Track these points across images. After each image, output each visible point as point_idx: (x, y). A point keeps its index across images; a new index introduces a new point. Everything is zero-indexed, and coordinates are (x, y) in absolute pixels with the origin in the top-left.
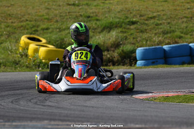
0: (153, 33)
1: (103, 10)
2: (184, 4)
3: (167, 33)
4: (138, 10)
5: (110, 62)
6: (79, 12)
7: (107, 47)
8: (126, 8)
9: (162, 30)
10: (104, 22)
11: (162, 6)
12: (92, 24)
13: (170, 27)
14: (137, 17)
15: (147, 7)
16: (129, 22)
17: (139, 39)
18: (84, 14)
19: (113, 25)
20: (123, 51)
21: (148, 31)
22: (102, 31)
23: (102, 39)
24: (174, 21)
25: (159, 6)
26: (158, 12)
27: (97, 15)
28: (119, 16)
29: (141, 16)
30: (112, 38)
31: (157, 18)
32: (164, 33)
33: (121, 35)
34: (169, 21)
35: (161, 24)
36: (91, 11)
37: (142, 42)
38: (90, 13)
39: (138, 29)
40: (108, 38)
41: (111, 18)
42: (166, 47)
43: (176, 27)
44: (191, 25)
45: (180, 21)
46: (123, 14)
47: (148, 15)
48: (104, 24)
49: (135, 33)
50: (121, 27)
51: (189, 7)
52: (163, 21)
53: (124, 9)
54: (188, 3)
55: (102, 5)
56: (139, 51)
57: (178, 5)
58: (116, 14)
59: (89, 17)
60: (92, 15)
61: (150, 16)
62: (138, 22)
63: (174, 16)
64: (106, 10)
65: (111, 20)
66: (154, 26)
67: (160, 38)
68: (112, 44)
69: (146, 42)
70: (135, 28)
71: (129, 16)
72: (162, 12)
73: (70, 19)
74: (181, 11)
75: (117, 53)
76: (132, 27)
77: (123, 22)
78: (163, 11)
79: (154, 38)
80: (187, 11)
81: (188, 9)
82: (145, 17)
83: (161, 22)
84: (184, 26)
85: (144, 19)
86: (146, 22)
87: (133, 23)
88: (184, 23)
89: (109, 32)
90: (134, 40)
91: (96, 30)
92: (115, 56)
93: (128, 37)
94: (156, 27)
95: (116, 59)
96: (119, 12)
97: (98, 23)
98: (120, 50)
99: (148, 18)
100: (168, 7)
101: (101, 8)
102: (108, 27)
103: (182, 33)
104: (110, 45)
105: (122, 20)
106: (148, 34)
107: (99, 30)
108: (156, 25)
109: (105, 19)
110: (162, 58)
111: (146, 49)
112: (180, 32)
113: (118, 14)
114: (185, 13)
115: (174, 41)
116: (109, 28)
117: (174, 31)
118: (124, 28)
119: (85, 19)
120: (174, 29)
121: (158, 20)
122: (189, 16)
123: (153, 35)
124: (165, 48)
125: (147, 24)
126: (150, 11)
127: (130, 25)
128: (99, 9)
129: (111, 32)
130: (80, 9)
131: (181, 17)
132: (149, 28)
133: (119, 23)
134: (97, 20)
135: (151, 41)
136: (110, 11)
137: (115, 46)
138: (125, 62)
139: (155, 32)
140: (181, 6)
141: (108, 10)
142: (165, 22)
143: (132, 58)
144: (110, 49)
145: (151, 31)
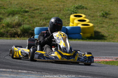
1: (7, 3)
2: (54, 2)
4: (28, 4)
5: (15, 35)
7: (13, 26)
8: (20, 3)
9: (44, 17)
10: (9, 10)
12: (2, 11)
13: (49, 16)
14: (27, 9)
15: (32, 3)
16: (24, 11)
17: (31, 22)
19: (15, 12)
20: (23, 28)
21: (35, 17)
22: (8, 16)
24: (50, 12)
25: (39, 3)
26: (40, 6)
27: (3, 6)
29: (30, 8)
30: (16, 20)
31: (40, 10)
33: (21, 18)
34: (47, 12)
35: (43, 14)
37: (34, 24)
39: (30, 16)
40: (13, 20)
43: (52, 16)
44: (61, 15)
46: (19, 6)
48: (9, 12)
50: (19, 14)
51: (57, 4)
52: (44, 12)
54: (56, 2)
56: (36, 29)
57: (50, 3)
61: (35, 8)
62: (29, 11)
63: (50, 9)
64: (9, 3)
65: (13, 9)
66: (39, 14)
67: (44, 22)
68: (16, 24)
69: (36, 24)
70: (28, 15)
71: (23, 7)
74: (53, 6)
75: (20, 29)
78: (43, 5)
79: (40, 22)
80: (57, 7)
81: (57, 5)
82: (33, 9)
83: (42, 12)
85: (32, 10)
86: (34, 12)
87: (27, 12)
89: (13, 16)
90: (29, 22)
91: (5, 15)
92: (19, 31)
93: (25, 20)
94: (40, 15)
95: (19, 33)
96: (17, 5)
97: (6, 10)
99: (35, 9)
100: (45, 3)
101: (5, 1)
102: (12, 13)
104: (15, 24)
105: (19, 10)
106: (36, 19)
107: (7, 15)
109: (10, 8)
113: (16, 6)
118: (21, 15)
121: (40, 11)
122: (59, 10)
123: (39, 20)
127: (25, 13)
131: (54, 10)
132: (36, 15)
133: (18, 12)
134: (4, 9)
135: (39, 24)
136: (11, 4)
137: (18, 25)
138: (24, 35)
139: (40, 18)
140: (52, 4)
141: (10, 3)
142: (45, 12)
143: (29, 33)
144: (15, 27)
145: (37, 17)
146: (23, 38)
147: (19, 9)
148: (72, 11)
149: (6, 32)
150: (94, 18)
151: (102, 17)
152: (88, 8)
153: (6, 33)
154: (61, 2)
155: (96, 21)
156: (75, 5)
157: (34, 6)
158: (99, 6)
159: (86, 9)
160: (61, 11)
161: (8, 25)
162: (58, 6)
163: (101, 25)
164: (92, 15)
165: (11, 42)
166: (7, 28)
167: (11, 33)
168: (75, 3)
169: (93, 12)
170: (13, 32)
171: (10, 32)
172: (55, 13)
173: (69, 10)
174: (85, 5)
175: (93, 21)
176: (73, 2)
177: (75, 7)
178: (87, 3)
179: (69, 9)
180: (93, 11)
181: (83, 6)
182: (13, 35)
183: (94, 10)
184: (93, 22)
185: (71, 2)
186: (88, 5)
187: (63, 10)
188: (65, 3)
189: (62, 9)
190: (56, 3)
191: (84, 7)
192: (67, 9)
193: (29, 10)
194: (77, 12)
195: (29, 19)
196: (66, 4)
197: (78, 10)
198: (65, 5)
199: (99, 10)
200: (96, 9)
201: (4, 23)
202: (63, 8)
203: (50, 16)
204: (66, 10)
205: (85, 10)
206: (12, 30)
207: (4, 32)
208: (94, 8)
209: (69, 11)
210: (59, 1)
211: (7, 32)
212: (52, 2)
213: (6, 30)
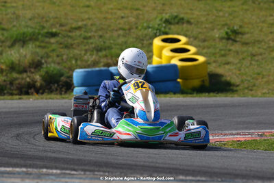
0: (81, 50)
1: (8, 16)
2: (115, 11)
4: (56, 18)
5: (31, 88)
7: (24, 68)
8: (38, 15)
9: (93, 46)
10: (15, 32)
11: (86, 12)
13: (104, 42)
14: (56, 27)
15: (66, 14)
16: (47, 33)
17: (65, 57)
19: (27, 37)
20: (47, 72)
21: (74, 46)
22: (12, 45)
23: (14, 56)
24: (107, 33)
25: (82, 13)
26: (83, 20)
27: (1, 23)
29: (61, 25)
31: (83, 29)
32: (99, 50)
33: (38, 50)
34: (100, 33)
35: (90, 37)
37: (71, 61)
39: (61, 44)
43: (112, 42)
44: (131, 40)
45: (115, 34)
46: (37, 23)
47: (71, 24)
48: (15, 36)
49: (59, 49)
50: (37, 39)
51: (123, 15)
52: (93, 33)
53: (36, 15)
54: (119, 9)
55: (3, 8)
56: (77, 74)
57: (107, 12)
58: (27, 22)
61: (73, 26)
62: (59, 33)
63: (106, 27)
64: (12, 16)
65: (23, 30)
66: (82, 40)
67: (94, 57)
68: (30, 64)
69: (76, 62)
70: (57, 42)
71: (45, 25)
72: (88, 21)
74: (113, 20)
75: (40, 76)
76: (53, 40)
77: (39, 34)
79: (86, 57)
80: (122, 21)
81: (122, 17)
82: (67, 28)
83: (90, 34)
84: (122, 42)
85: (66, 31)
86: (70, 34)
87: (54, 35)
88: (121, 37)
89: (23, 47)
90: (60, 58)
91: (4, 44)
92: (38, 80)
93: (51, 54)
94: (85, 41)
95: (38, 84)
96: (30, 19)
97: (6, 34)
98: (43, 72)
99: (72, 28)
100: (94, 14)
101: (4, 13)
102: (20, 40)
104: (28, 64)
105: (37, 31)
107: (8, 43)
108: (84, 39)
109: (15, 29)
111: (88, 72)
113: (29, 23)
114: (119, 24)
116: (22, 40)
117: (109, 48)
118: (42, 42)
120: (109, 45)
121: (85, 32)
122: (127, 27)
123: (83, 52)
124: (113, 71)
125: (69, 37)
126: (72, 19)
127: (50, 38)
128: (2, 14)
131: (115, 28)
132: (76, 42)
133: (34, 35)
134: (3, 29)
135: (82, 61)
136: (18, 17)
137: (34, 66)
138: (51, 88)
139: (84, 48)
140: (112, 13)
141: (15, 16)
142: (96, 34)
143: (61, 83)
144: (28, 70)
145: (78, 46)
146: (49, 96)
147: (36, 28)
148: (157, 29)
149: (8, 83)
150: (206, 44)
151: (224, 41)
152: (192, 21)
153: (8, 86)
154: (132, 9)
155: (211, 50)
156: (164, 15)
157: (71, 21)
158: (217, 16)
159: (189, 22)
160: (132, 31)
161: (13, 67)
162: (125, 20)
163: (224, 58)
164: (203, 37)
165: (21, 105)
166: (11, 73)
167: (19, 84)
168: (164, 10)
169: (205, 30)
170: (23, 82)
171: (17, 82)
172: (119, 36)
173: (149, 27)
174: (186, 13)
175: (205, 51)
176: (159, 8)
177: (164, 19)
178: (191, 10)
179: (151, 26)
180: (205, 28)
181: (182, 16)
182: (24, 90)
183: (207, 26)
184: (206, 53)
185: (154, 9)
186: (193, 14)
187: (137, 28)
188: (141, 13)
189: (134, 27)
190: (120, 13)
191: (183, 19)
192: (145, 25)
193: (58, 31)
194: (167, 30)
195: (60, 52)
196: (143, 15)
197: (169, 26)
198: (141, 17)
199: (218, 25)
200: (211, 23)
201: (2, 63)
202: (136, 24)
203: (107, 44)
204: (143, 27)
205: (185, 25)
206: (22, 79)
207: (5, 83)
208: (207, 20)
209: (150, 30)
210: (126, 8)
211: (11, 83)
212: (110, 11)
213: (9, 79)
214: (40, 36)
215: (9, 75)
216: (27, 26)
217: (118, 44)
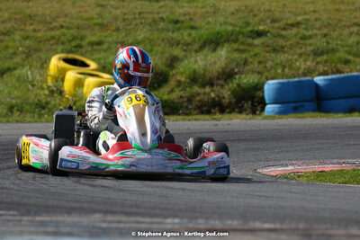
0: (295, 54)
1: (204, 10)
3: (322, 53)
4: (269, 11)
5: (214, 109)
6: (158, 13)
7: (210, 79)
8: (246, 7)
9: (312, 48)
10: (205, 32)
11: (313, 3)
12: (182, 34)
13: (328, 43)
14: (266, 24)
15: (284, 5)
16: (251, 32)
17: (269, 64)
18: (167, 17)
19: (221, 37)
20: (239, 85)
21: (286, 49)
22: (202, 48)
23: (200, 63)
24: (334, 31)
25: (307, 3)
26: (305, 14)
27: (191, 19)
28: (233, 22)
29: (274, 21)
30: (219, 62)
31: (303, 26)
32: (317, 53)
33: (236, 55)
34: (325, 31)
35: (310, 37)
36: (181, 11)
37: (275, 69)
38: (180, 15)
39: (268, 46)
40: (213, 60)
41: (218, 25)
42: (319, 80)
43: (339, 42)
45: (346, 32)
46: (240, 18)
47: (287, 19)
48: (205, 36)
49: (264, 53)
50: (236, 41)
52: (315, 31)
53: (243, 8)
56: (270, 87)
57: (343, 3)
58: (227, 18)
59: (177, 22)
60: (182, 18)
61: (290, 22)
62: (268, 32)
63: (335, 22)
64: (210, 10)
65: (218, 28)
66: (298, 40)
67: (308, 63)
68: (219, 74)
69: (283, 70)
70: (262, 44)
71: (251, 21)
72: (312, 14)
73: (141, 27)
74: (347, 13)
75: (230, 90)
76: (257, 41)
77: (240, 33)
78: (315, 12)
79: (298, 63)
82: (281, 24)
83: (310, 33)
84: (353, 42)
85: (279, 28)
86: (283, 33)
87: (259, 34)
88: (353, 36)
89: (214, 50)
90: (261, 66)
91: (190, 47)
92: (226, 96)
93: (250, 60)
94: (302, 42)
95: (226, 101)
96: (233, 13)
97: (194, 33)
98: (233, 85)
99: (287, 24)
100: (324, 5)
101: (200, 5)
102: (212, 42)
103: (350, 54)
104: (216, 74)
105: (238, 29)
106: (286, 55)
107: (196, 46)
108: (301, 38)
109: (207, 26)
110: (312, 101)
111: (283, 83)
112: (346, 52)
113: (231, 18)
114: (355, 17)
115: (334, 70)
116: (214, 42)
117: (334, 51)
118: (243, 43)
119: (171, 26)
120: (335, 46)
121: (305, 29)
123: (296, 57)
124: (319, 82)
125: (283, 37)
126: (290, 12)
127: (254, 38)
128: (197, 7)
129: (219, 51)
130: (160, 7)
131: (348, 24)
132: (288, 43)
133: (232, 35)
134: (193, 28)
135: (291, 68)
136: (216, 11)
137: (224, 77)
138: (242, 106)
139: (299, 51)
140: (348, 4)
141: (213, 9)
142: (320, 32)
143: (256, 99)
144: (216, 83)
145: (291, 49)
147: (237, 26)
149: (185, 99)
153: (185, 105)
157: (288, 15)
161: (194, 79)
166: (191, 87)
167: (199, 101)
170: (206, 98)
171: (198, 98)
172: (351, 34)
182: (206, 108)
193: (267, 29)
195: (264, 57)
201: (182, 73)
203: (332, 45)
206: (205, 93)
207: (181, 100)
211: (190, 100)
213: (187, 95)
214: (241, 36)
215: (188, 89)
216: (225, 23)
217: (347, 46)
